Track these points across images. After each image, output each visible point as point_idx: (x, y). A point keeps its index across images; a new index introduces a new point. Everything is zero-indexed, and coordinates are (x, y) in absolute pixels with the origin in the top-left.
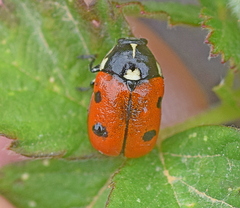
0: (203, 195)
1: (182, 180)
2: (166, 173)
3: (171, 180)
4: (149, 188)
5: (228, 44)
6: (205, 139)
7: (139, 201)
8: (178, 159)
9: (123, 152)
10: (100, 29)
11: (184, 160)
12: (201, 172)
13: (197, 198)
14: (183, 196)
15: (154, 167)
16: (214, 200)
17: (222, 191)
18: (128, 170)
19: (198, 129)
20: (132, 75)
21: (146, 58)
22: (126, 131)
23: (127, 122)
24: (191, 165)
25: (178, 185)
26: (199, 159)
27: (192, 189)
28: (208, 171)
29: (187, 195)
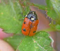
0: (40, 46)
1: (37, 42)
2: (34, 40)
3: (34, 42)
4: (29, 43)
5: (51, 15)
6: (42, 34)
7: (26, 45)
8: (37, 37)
9: (28, 35)
10: (24, 8)
11: (38, 38)
12: (40, 41)
13: (38, 46)
14: (36, 45)
15: (32, 39)
16: (42, 47)
17: (43, 46)
18: (26, 38)
19: (41, 32)
20: (32, 19)
21: (36, 16)
22: (30, 31)
23: (30, 29)
24: (39, 39)
25: (36, 43)
26: (41, 38)
27: (38, 44)
28: (41, 41)
29: (37, 45)
